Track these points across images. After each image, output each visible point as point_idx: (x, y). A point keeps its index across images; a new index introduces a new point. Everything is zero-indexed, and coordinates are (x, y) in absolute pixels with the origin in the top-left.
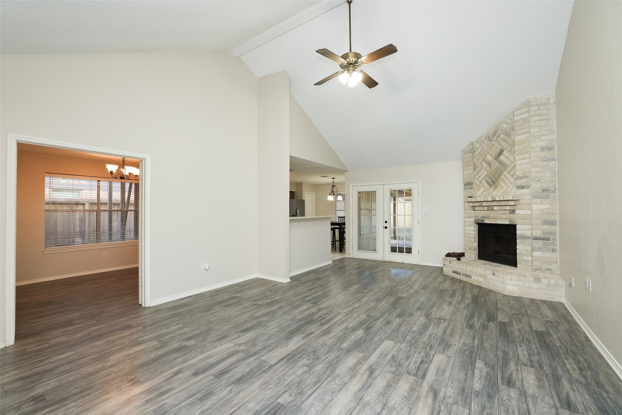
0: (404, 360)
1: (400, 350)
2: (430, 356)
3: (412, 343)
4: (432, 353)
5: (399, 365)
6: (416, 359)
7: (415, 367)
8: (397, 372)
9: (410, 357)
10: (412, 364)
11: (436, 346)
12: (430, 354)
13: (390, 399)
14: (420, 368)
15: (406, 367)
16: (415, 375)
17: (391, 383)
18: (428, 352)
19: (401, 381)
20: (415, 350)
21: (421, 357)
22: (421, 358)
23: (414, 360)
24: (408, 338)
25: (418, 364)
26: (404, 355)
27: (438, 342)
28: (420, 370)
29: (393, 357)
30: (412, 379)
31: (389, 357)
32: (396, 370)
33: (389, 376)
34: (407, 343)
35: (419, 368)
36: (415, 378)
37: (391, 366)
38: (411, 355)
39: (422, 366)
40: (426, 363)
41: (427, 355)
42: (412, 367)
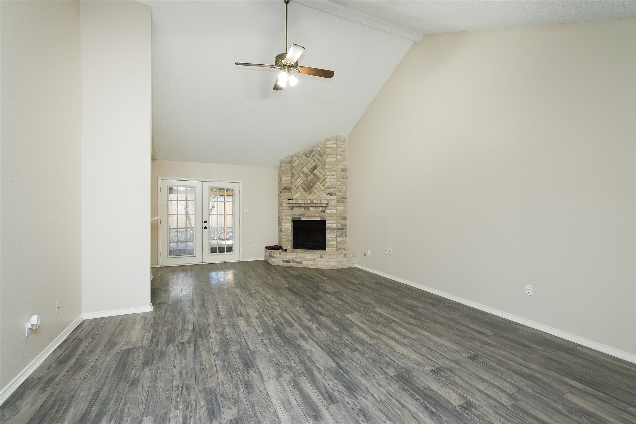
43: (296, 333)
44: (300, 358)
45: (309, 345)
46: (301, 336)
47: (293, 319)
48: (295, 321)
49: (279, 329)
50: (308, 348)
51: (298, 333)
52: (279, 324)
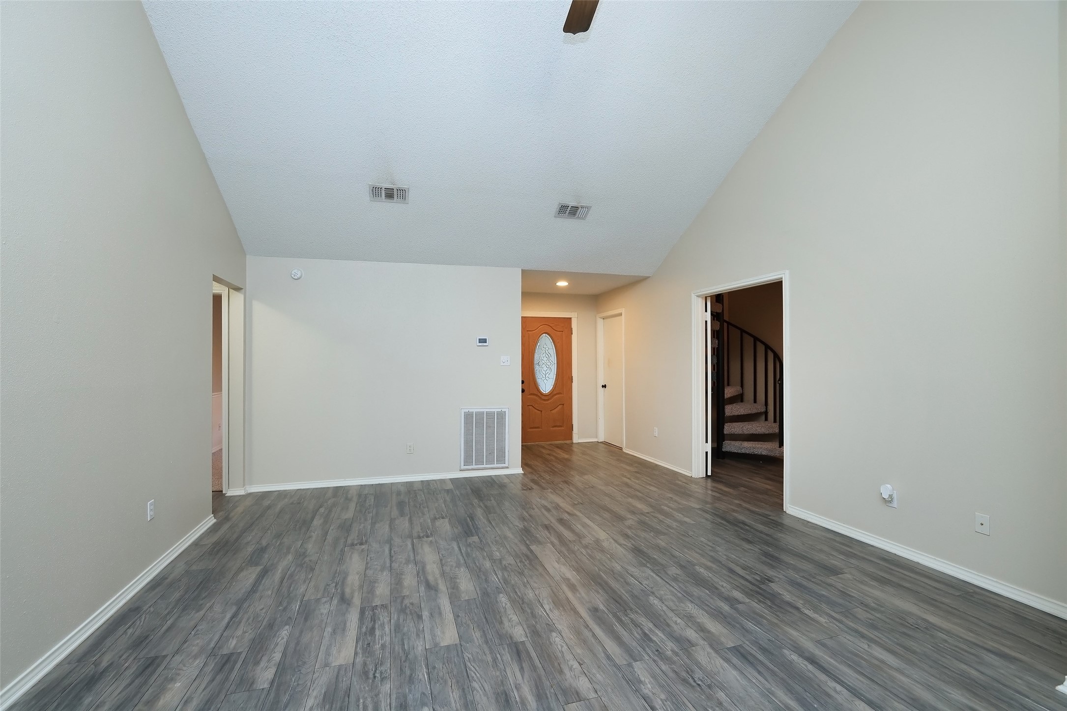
0: (401, 620)
1: (418, 635)
2: (363, 650)
3: (407, 665)
4: (359, 659)
5: (403, 610)
6: (383, 632)
7: (379, 619)
8: (399, 601)
9: (395, 630)
10: (386, 620)
11: (356, 683)
12: (363, 654)
13: (390, 575)
14: (371, 620)
15: (392, 612)
16: (374, 608)
17: (398, 587)
18: (368, 657)
19: (389, 593)
20: (394, 649)
21: (377, 640)
22: (377, 636)
23: (387, 629)
24: (422, 674)
25: (377, 626)
26: (406, 629)
27: (353, 698)
28: (371, 618)
29: (420, 617)
30: (377, 602)
31: (425, 614)
32: (402, 602)
33: (406, 592)
34: (416, 657)
35: (374, 619)
36: (374, 605)
37: (412, 604)
38: (396, 636)
39: (370, 625)
40: (366, 634)
41: (367, 649)
42: (383, 617)
43: (583, 595)
44: (574, 556)
45: (562, 570)
46: (573, 588)
47: (594, 635)
48: (587, 626)
49: (618, 605)
50: (562, 566)
51: (580, 594)
52: (623, 619)
